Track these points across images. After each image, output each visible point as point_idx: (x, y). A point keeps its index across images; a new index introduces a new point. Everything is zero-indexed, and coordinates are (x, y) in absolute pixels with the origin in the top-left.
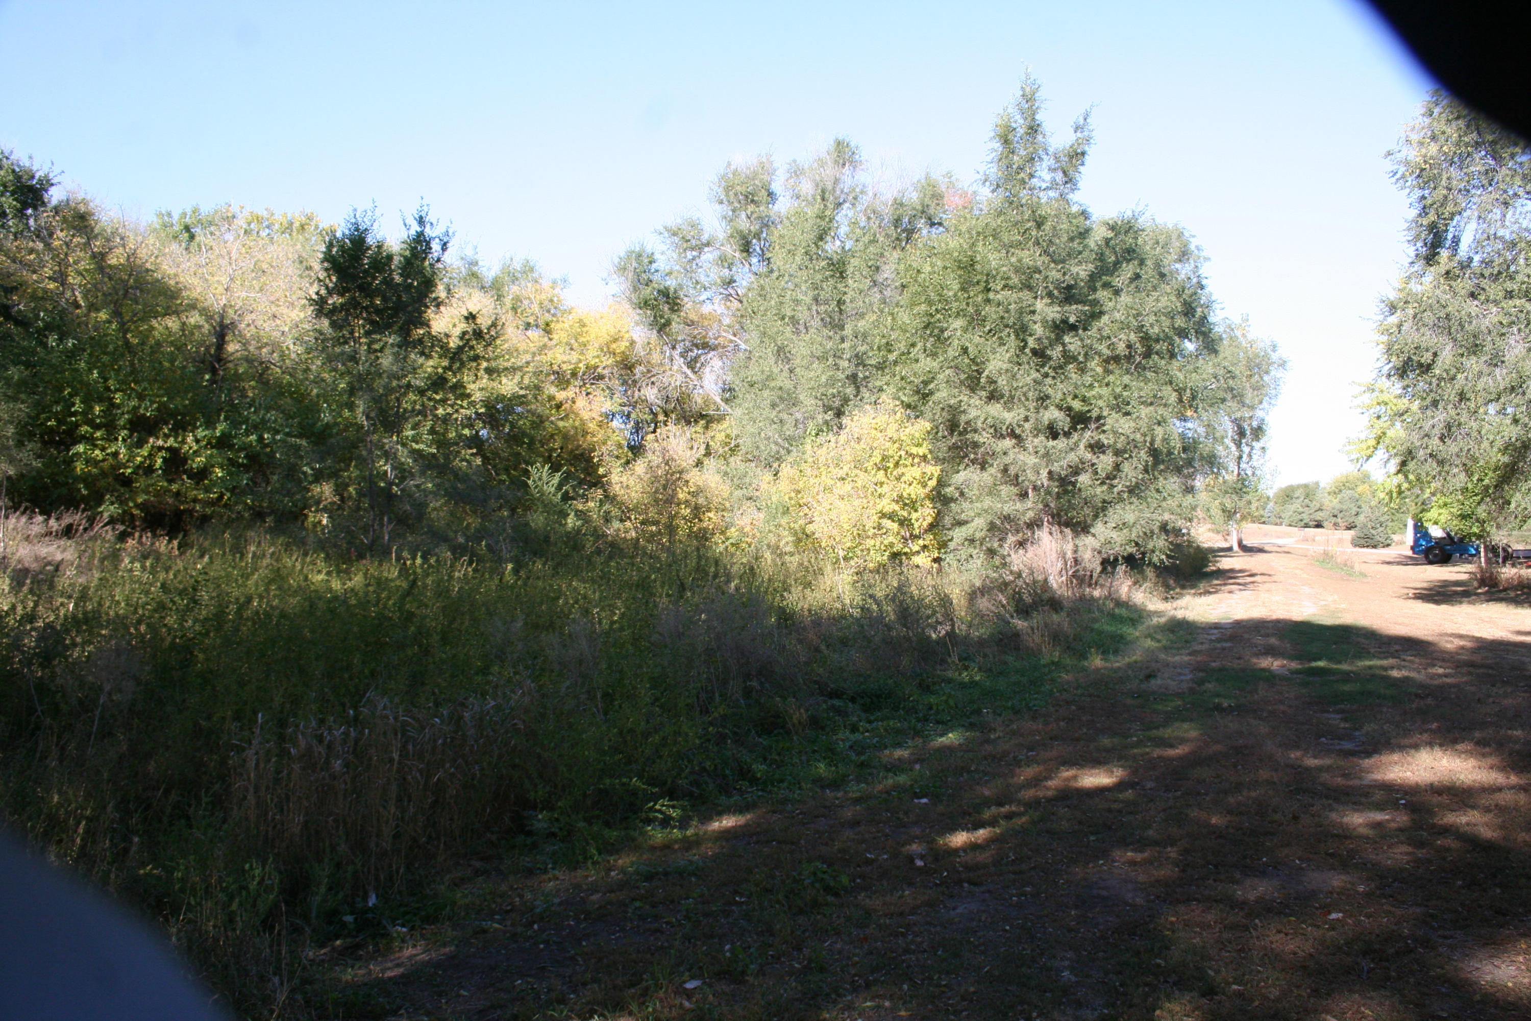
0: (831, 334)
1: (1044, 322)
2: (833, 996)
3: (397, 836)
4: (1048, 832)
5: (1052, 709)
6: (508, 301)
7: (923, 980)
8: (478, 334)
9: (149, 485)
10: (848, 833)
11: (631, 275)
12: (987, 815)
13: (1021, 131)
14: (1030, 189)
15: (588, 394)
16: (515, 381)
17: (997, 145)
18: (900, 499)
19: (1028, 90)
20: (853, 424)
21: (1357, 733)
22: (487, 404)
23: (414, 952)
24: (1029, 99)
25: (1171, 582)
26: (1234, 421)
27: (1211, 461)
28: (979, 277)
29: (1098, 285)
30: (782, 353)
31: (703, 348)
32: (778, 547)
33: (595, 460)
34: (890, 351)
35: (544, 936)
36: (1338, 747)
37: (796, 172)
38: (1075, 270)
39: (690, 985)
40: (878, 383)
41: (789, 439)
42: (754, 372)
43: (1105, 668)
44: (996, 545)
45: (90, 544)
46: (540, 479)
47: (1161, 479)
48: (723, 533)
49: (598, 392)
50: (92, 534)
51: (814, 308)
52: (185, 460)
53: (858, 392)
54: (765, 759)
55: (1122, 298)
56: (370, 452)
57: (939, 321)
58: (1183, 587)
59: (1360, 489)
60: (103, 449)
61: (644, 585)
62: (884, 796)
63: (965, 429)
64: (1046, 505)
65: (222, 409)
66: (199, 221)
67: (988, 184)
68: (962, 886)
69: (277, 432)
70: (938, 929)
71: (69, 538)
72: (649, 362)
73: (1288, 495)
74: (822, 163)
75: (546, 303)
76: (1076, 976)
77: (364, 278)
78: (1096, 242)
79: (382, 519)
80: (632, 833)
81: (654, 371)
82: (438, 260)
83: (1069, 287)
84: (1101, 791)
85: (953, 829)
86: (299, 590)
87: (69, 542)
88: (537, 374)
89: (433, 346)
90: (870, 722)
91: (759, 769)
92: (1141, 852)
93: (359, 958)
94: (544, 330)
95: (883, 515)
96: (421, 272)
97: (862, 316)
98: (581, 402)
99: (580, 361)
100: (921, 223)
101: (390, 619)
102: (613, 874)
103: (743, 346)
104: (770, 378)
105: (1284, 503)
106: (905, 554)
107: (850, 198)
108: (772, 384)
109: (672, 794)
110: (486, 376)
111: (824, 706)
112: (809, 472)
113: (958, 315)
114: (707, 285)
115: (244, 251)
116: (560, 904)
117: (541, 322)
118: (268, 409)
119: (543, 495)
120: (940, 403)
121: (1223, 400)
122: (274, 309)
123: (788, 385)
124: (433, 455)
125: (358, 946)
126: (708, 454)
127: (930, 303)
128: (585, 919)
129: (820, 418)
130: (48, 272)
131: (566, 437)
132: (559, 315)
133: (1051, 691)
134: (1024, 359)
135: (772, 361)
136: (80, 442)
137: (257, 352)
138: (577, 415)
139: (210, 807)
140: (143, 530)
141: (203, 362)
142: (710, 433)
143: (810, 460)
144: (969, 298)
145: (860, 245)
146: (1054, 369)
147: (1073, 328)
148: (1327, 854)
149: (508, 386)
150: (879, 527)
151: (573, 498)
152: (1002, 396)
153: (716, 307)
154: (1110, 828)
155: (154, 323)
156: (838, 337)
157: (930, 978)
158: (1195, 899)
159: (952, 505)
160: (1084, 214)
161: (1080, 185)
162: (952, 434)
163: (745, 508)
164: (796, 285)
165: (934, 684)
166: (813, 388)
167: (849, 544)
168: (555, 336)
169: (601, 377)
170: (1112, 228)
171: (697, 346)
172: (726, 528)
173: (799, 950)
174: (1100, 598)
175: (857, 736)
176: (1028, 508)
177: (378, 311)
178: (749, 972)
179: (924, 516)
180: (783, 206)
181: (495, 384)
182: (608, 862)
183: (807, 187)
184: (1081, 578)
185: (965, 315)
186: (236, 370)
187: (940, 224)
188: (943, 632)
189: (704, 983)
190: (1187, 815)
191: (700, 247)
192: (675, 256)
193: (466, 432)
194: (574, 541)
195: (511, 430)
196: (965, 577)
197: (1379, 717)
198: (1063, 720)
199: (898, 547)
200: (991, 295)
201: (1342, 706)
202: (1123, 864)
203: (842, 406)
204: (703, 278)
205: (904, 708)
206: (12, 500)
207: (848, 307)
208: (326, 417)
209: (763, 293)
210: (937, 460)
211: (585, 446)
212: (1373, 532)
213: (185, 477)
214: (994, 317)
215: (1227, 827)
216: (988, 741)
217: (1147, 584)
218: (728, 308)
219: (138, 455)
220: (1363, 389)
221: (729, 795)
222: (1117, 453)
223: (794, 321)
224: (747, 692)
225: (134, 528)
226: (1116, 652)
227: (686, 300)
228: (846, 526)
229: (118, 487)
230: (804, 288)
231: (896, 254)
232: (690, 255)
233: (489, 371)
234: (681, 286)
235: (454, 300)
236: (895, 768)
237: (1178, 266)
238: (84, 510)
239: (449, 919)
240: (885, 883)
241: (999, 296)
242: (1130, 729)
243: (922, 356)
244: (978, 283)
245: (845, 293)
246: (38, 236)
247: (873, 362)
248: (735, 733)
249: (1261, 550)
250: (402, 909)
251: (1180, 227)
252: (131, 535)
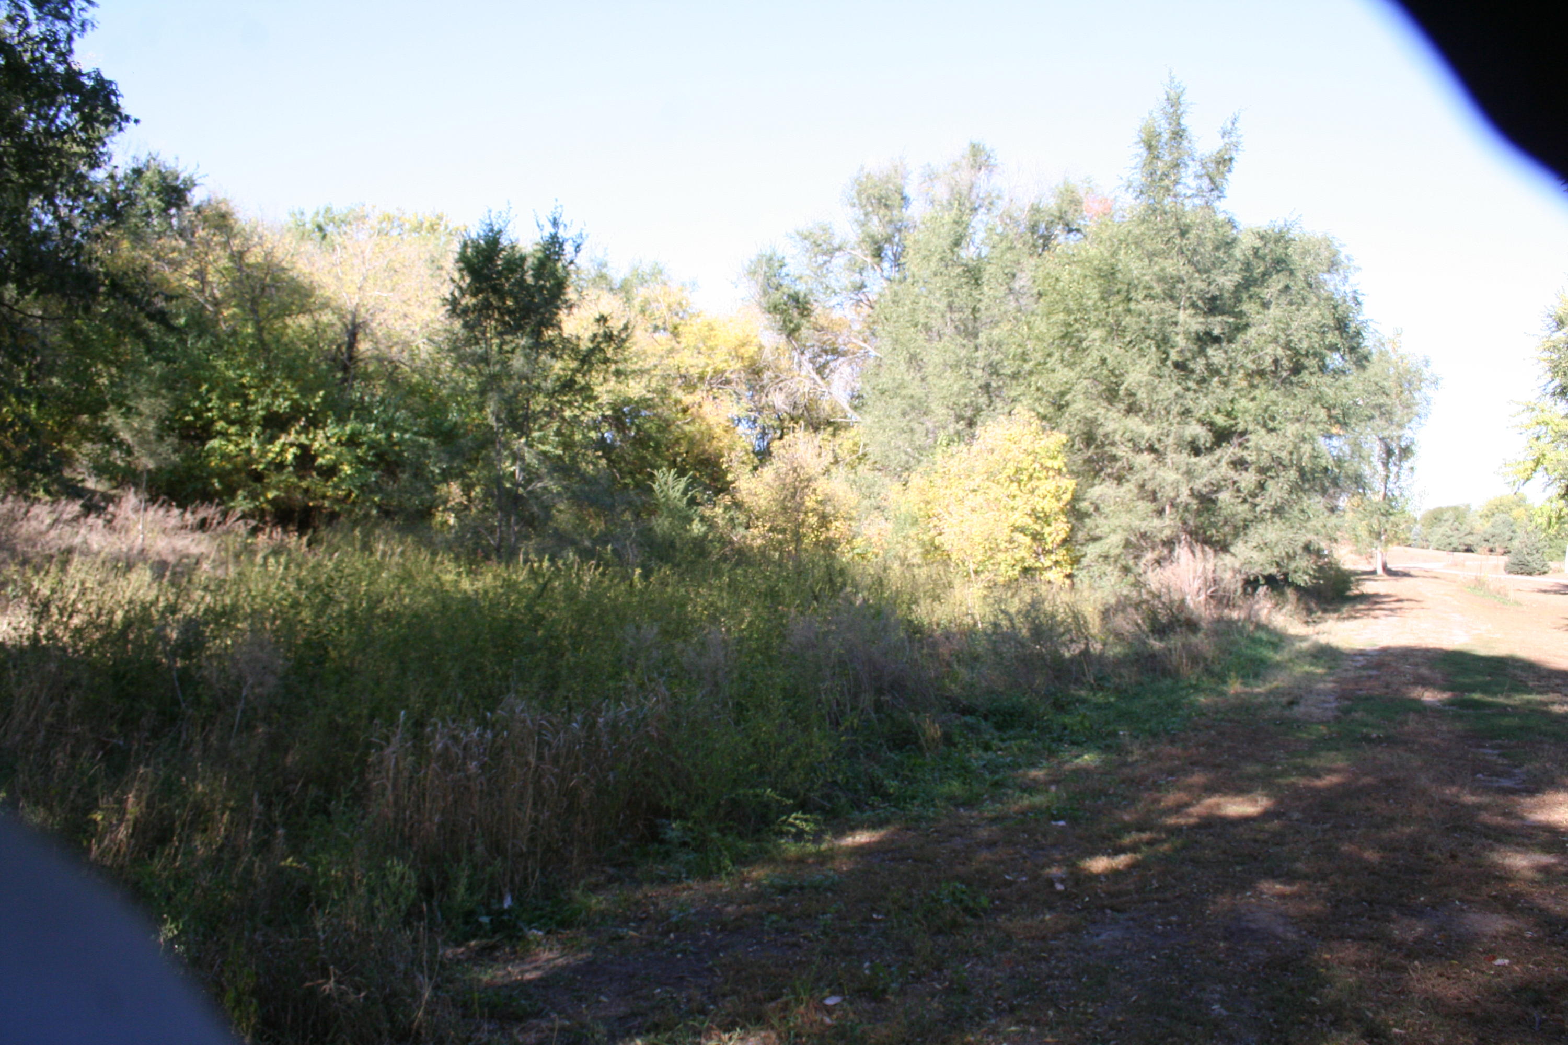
0: (965, 342)
1: (1187, 334)
2: (977, 1019)
3: (532, 839)
4: (1192, 860)
5: (1191, 734)
6: (637, 303)
7: (1068, 1007)
8: (609, 337)
9: (280, 481)
10: (985, 854)
11: (761, 279)
12: (1127, 840)
13: (1166, 136)
14: (1175, 196)
15: (715, 398)
16: (643, 384)
17: (1144, 152)
18: (1033, 513)
19: (1172, 94)
20: (987, 435)
21: (1516, 771)
22: (615, 407)
23: (551, 956)
24: (1174, 102)
25: (1313, 605)
26: (1381, 439)
27: (1358, 480)
28: (1119, 286)
29: (1245, 296)
30: (913, 360)
31: (833, 354)
32: (906, 558)
33: (724, 466)
34: (1025, 361)
35: (681, 945)
36: (1496, 785)
37: (931, 177)
38: (1221, 280)
39: (830, 1001)
40: (1013, 394)
41: (920, 449)
42: (885, 380)
43: (1246, 693)
44: (1131, 563)
45: (224, 538)
46: (666, 484)
47: (1305, 498)
48: (849, 542)
49: (725, 397)
50: (225, 528)
51: (948, 315)
52: (314, 458)
53: (991, 402)
54: (897, 775)
55: (1271, 311)
56: (499, 453)
57: (1077, 331)
58: (1325, 611)
59: (1515, 513)
60: (237, 445)
61: (773, 595)
62: (1020, 816)
63: (1102, 443)
64: (1185, 523)
65: (352, 408)
66: (332, 220)
67: (1131, 190)
68: (1105, 914)
69: (406, 431)
70: (1082, 955)
71: (204, 532)
72: (777, 367)
73: (1436, 518)
74: (957, 167)
75: (675, 306)
76: (1227, 1009)
77: (498, 279)
78: (1242, 250)
79: (508, 521)
80: (764, 844)
81: (783, 377)
82: (572, 262)
83: (1214, 298)
84: (1245, 820)
85: (1093, 854)
86: (429, 590)
87: (203, 536)
88: (664, 378)
89: (564, 348)
90: (1003, 740)
91: (892, 785)
92: (1290, 884)
93: (495, 960)
94: (672, 333)
95: (1015, 529)
96: (553, 274)
97: (996, 324)
98: (708, 407)
99: (707, 365)
100: (1058, 230)
101: (521, 621)
102: (747, 885)
103: (873, 353)
104: (902, 386)
105: (1432, 525)
106: (1036, 569)
107: (986, 203)
108: (904, 392)
109: (803, 806)
110: (614, 379)
111: (957, 722)
112: (939, 482)
113: (1097, 325)
114: (838, 290)
115: (377, 250)
116: (694, 915)
117: (669, 326)
118: (397, 409)
119: (668, 500)
120: (1075, 415)
121: (1371, 418)
122: (405, 309)
123: (919, 392)
124: (559, 457)
125: (494, 948)
126: (836, 462)
127: (1069, 312)
128: (721, 930)
129: (951, 428)
130: (188, 270)
131: (692, 442)
132: (687, 317)
133: (1190, 714)
134: (1166, 371)
135: (903, 367)
136: (215, 437)
137: (387, 351)
138: (703, 419)
139: (350, 802)
140: (275, 526)
141: (334, 360)
142: (838, 441)
143: (941, 470)
144: (1109, 307)
145: (997, 252)
146: (1198, 383)
147: (1217, 340)
148: (1489, 896)
149: (635, 389)
150: (1011, 541)
151: (699, 504)
152: (1141, 410)
153: (847, 312)
154: (1256, 859)
155: (289, 321)
156: (972, 346)
157: (1076, 1005)
158: (1349, 937)
159: (1087, 520)
160: (1231, 223)
161: (1226, 193)
162: (1088, 445)
163: (872, 517)
164: (930, 292)
165: (1069, 703)
166: (944, 398)
167: (980, 558)
168: (682, 339)
169: (728, 382)
170: (1262, 238)
171: (826, 352)
172: (853, 538)
173: (940, 970)
174: (1239, 620)
175: (990, 755)
176: (1166, 525)
177: (510, 312)
178: (890, 991)
179: (1058, 529)
180: (917, 211)
181: (622, 387)
182: (742, 873)
183: (941, 192)
184: (1220, 598)
185: (1104, 326)
186: (366, 369)
187: (1078, 231)
188: (1077, 651)
189: (844, 1000)
190: (1337, 849)
191: (831, 252)
192: (805, 260)
193: (593, 434)
194: (700, 546)
195: (637, 433)
196: (1099, 594)
197: (1540, 754)
198: (1203, 745)
199: (1030, 562)
200: (1132, 306)
201: (1500, 742)
202: (1273, 896)
203: (975, 416)
204: (834, 284)
205: (1037, 728)
206: (150, 494)
207: (983, 316)
208: (453, 416)
209: (897, 299)
210: (1074, 474)
211: (711, 450)
212: (1529, 558)
213: (314, 474)
214: (1135, 327)
215: (1381, 863)
216: (1125, 764)
217: (1289, 607)
218: (859, 314)
219: (270, 451)
220: (1522, 408)
221: (862, 811)
222: (1262, 470)
223: (927, 328)
224: (878, 707)
225: (266, 523)
226: (1256, 676)
227: (816, 305)
228: (978, 539)
229: (250, 483)
230: (938, 295)
231: (1033, 261)
232: (821, 259)
233: (618, 373)
234: (811, 291)
235: (585, 303)
236: (1030, 788)
237: (1326, 276)
238: (218, 505)
239: (585, 924)
240: (1025, 906)
241: (1140, 306)
242: (1272, 757)
243: (1059, 367)
244: (1118, 292)
245: (980, 301)
246: (181, 235)
247: (1008, 371)
248: (866, 748)
249: (1406, 575)
250: (538, 913)
251: (1329, 236)
252: (262, 530)
